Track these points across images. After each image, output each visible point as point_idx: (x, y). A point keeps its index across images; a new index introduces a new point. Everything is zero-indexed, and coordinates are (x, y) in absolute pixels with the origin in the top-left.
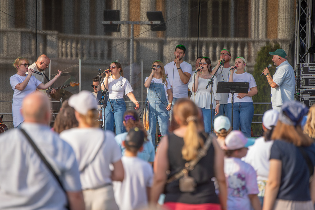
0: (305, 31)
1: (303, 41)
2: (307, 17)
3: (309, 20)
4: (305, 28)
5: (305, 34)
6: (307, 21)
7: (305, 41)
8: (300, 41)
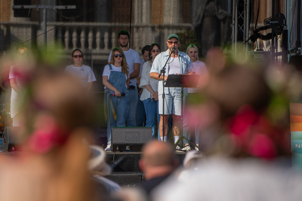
0: (243, 18)
1: (241, 28)
2: (245, 3)
3: (248, 7)
4: (243, 15)
5: (243, 21)
6: (244, 7)
7: (243, 28)
8: (238, 28)
